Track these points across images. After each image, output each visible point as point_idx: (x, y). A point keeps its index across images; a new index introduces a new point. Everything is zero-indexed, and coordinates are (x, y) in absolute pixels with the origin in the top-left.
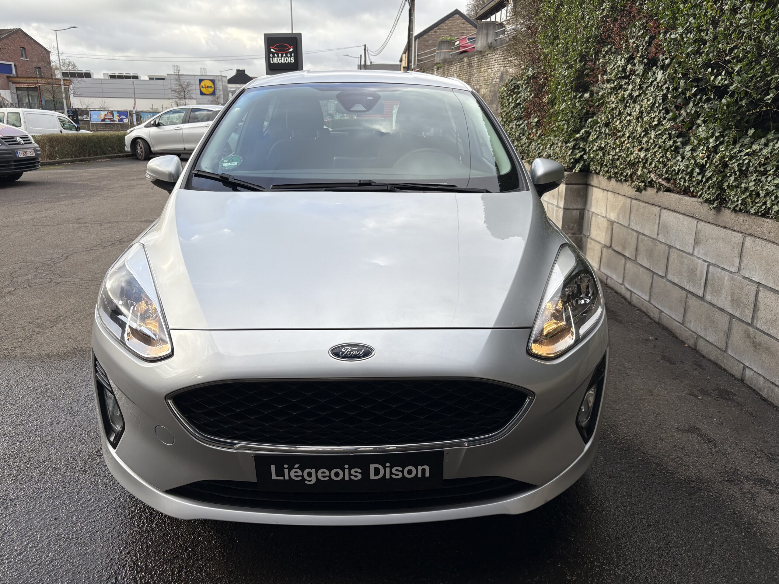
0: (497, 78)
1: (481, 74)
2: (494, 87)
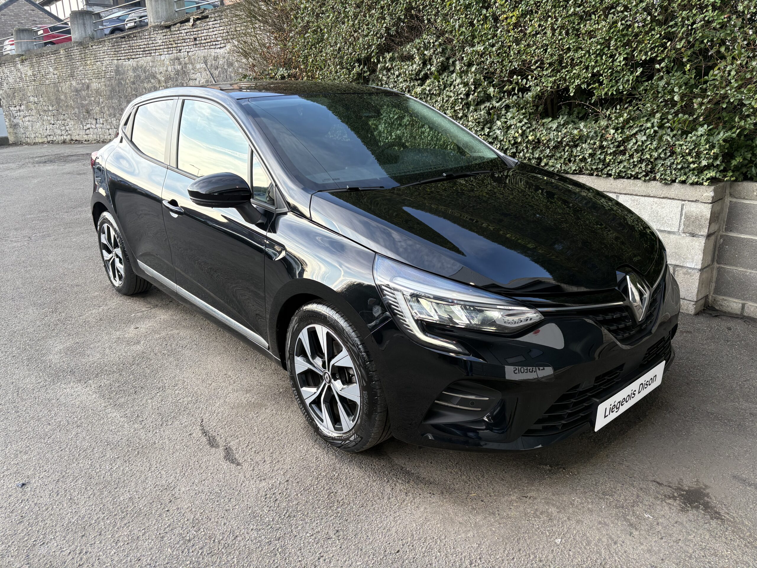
0: (111, 72)
1: (88, 67)
2: (109, 81)
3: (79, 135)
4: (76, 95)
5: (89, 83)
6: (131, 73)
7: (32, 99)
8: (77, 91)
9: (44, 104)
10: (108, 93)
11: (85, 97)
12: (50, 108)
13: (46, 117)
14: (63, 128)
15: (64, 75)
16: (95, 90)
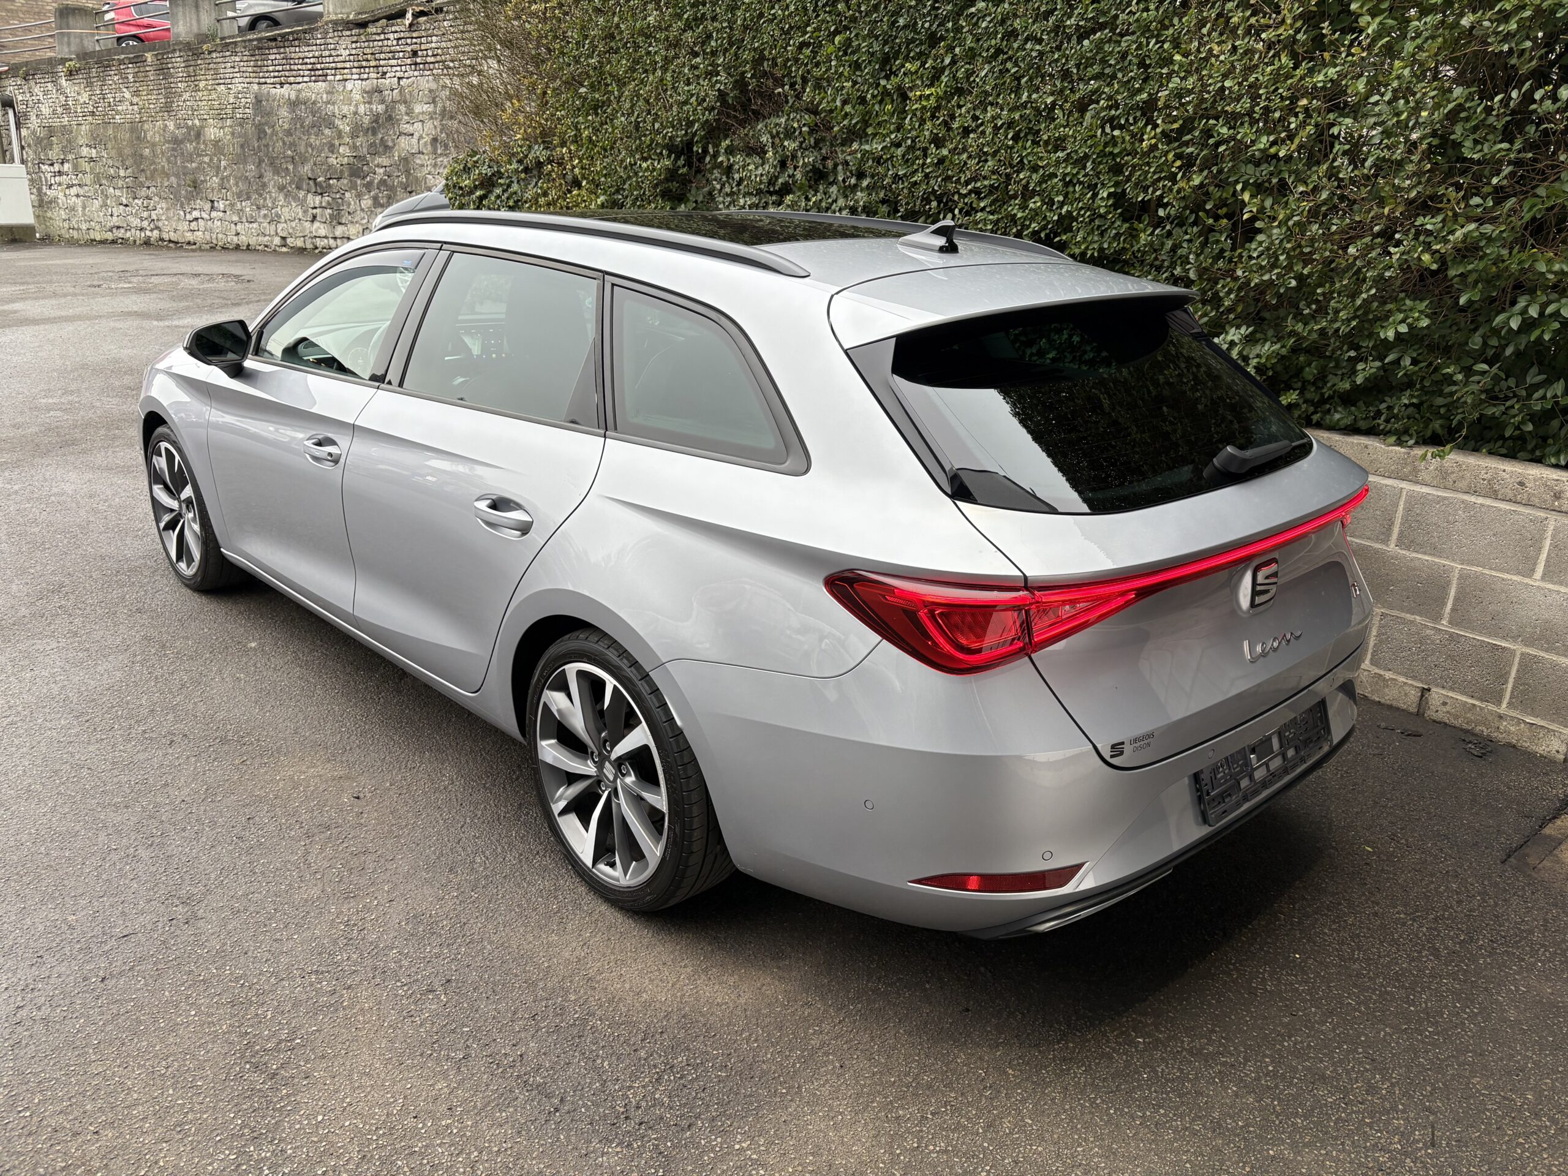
0: (245, 108)
1: (200, 94)
2: (241, 125)
3: (175, 231)
4: (174, 149)
5: (202, 127)
6: (284, 112)
7: (85, 151)
8: (176, 141)
9: (110, 162)
10: (239, 150)
11: (191, 155)
12: (122, 173)
13: (111, 190)
14: (145, 215)
15: (152, 106)
16: (211, 141)
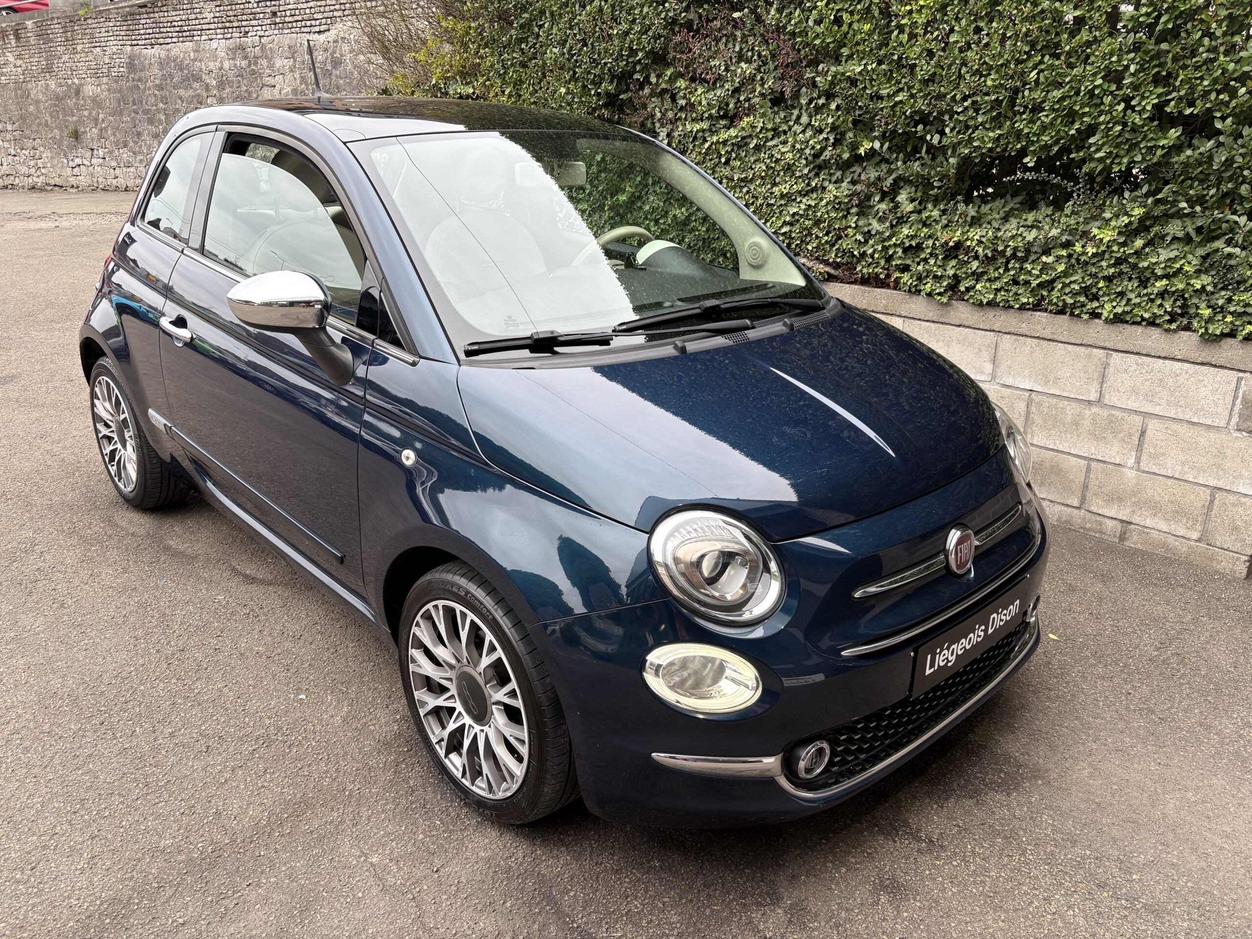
0: (119, 67)
2: (116, 82)
3: (60, 176)
4: (55, 105)
5: (81, 85)
6: (156, 70)
8: (58, 98)
10: (114, 104)
11: (72, 110)
12: (9, 127)
13: (1, 142)
14: (32, 163)
15: (34, 68)
16: (89, 97)
